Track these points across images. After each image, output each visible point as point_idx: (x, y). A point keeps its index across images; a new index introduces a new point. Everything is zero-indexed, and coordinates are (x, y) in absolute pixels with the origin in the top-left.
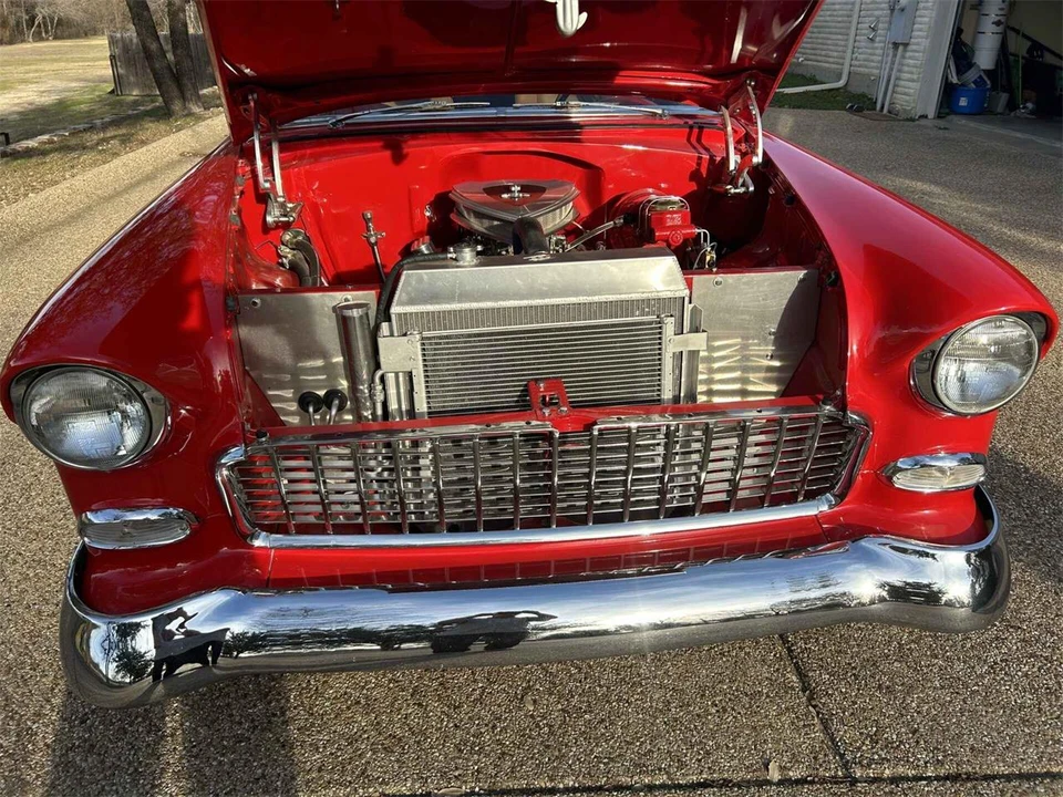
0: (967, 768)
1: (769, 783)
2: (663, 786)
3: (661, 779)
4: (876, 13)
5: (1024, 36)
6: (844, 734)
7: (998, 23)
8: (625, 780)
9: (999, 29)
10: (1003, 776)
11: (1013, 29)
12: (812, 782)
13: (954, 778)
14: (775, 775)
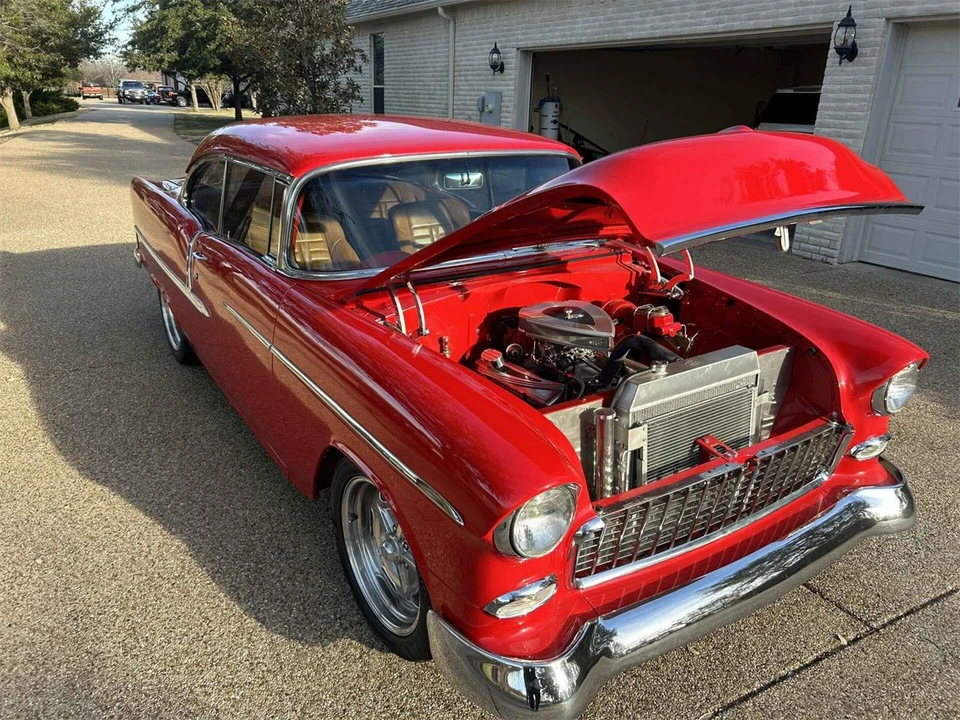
0: (912, 606)
1: (842, 647)
2: (801, 669)
3: (797, 665)
4: (468, 112)
5: (571, 131)
6: (853, 608)
7: (555, 122)
8: (783, 673)
9: (556, 126)
10: (928, 603)
11: (563, 126)
12: (861, 638)
13: (911, 612)
14: (844, 642)
